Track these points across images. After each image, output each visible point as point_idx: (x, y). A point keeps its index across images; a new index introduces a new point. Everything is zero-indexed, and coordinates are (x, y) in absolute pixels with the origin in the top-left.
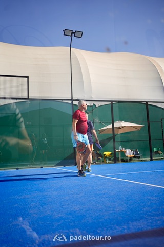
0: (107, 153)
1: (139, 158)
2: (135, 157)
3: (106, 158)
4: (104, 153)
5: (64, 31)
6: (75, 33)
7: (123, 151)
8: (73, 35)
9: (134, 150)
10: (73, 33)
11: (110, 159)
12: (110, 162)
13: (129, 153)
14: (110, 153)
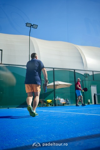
0: (49, 101)
1: (68, 104)
2: (66, 104)
3: (48, 103)
4: (47, 101)
5: (26, 24)
6: (33, 26)
7: (59, 99)
8: (32, 26)
9: (66, 99)
10: (31, 25)
11: (50, 105)
12: (51, 106)
13: (62, 101)
14: (51, 100)
